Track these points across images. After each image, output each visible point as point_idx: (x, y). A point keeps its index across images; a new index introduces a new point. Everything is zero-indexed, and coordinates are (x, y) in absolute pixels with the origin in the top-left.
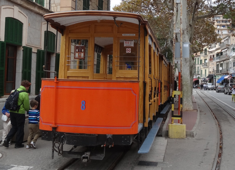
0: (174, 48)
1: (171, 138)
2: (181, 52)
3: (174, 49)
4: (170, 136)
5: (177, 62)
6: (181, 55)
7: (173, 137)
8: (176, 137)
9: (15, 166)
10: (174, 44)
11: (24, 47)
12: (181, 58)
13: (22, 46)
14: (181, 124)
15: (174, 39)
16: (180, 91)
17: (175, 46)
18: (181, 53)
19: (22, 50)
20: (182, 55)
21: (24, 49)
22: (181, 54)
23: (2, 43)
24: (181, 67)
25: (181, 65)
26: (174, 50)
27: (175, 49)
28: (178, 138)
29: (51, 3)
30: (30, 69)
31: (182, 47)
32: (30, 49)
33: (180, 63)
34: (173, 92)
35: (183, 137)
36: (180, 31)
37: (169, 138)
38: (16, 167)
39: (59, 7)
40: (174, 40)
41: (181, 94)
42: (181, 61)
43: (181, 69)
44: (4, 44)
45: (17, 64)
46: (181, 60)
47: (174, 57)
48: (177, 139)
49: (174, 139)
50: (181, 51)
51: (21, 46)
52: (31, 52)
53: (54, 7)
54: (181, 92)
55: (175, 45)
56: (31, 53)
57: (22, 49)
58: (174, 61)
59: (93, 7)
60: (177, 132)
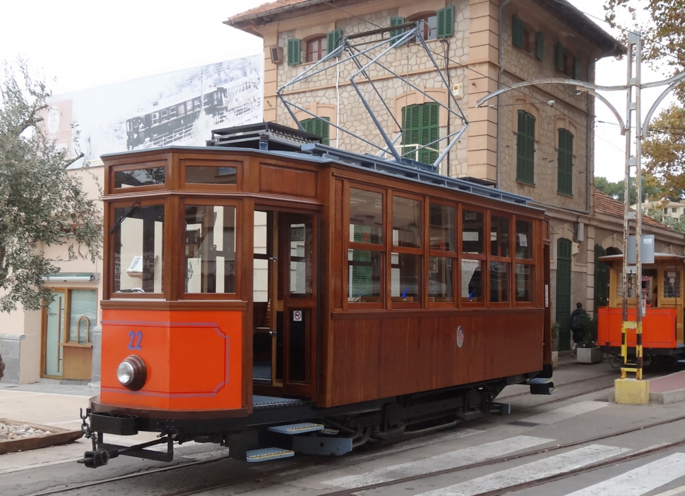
1: (619, 404)
2: (637, 253)
4: (617, 400)
5: (631, 271)
6: (637, 259)
7: (621, 401)
8: (628, 402)
12: (637, 263)
16: (636, 324)
20: (639, 258)
28: (630, 404)
29: (450, 158)
31: (639, 245)
34: (624, 324)
37: (616, 404)
39: (464, 165)
41: (639, 326)
42: (638, 269)
46: (638, 267)
47: (625, 263)
48: (628, 404)
49: (622, 405)
50: (637, 251)
53: (456, 165)
54: (638, 324)
58: (624, 270)
59: (544, 153)
60: (629, 394)
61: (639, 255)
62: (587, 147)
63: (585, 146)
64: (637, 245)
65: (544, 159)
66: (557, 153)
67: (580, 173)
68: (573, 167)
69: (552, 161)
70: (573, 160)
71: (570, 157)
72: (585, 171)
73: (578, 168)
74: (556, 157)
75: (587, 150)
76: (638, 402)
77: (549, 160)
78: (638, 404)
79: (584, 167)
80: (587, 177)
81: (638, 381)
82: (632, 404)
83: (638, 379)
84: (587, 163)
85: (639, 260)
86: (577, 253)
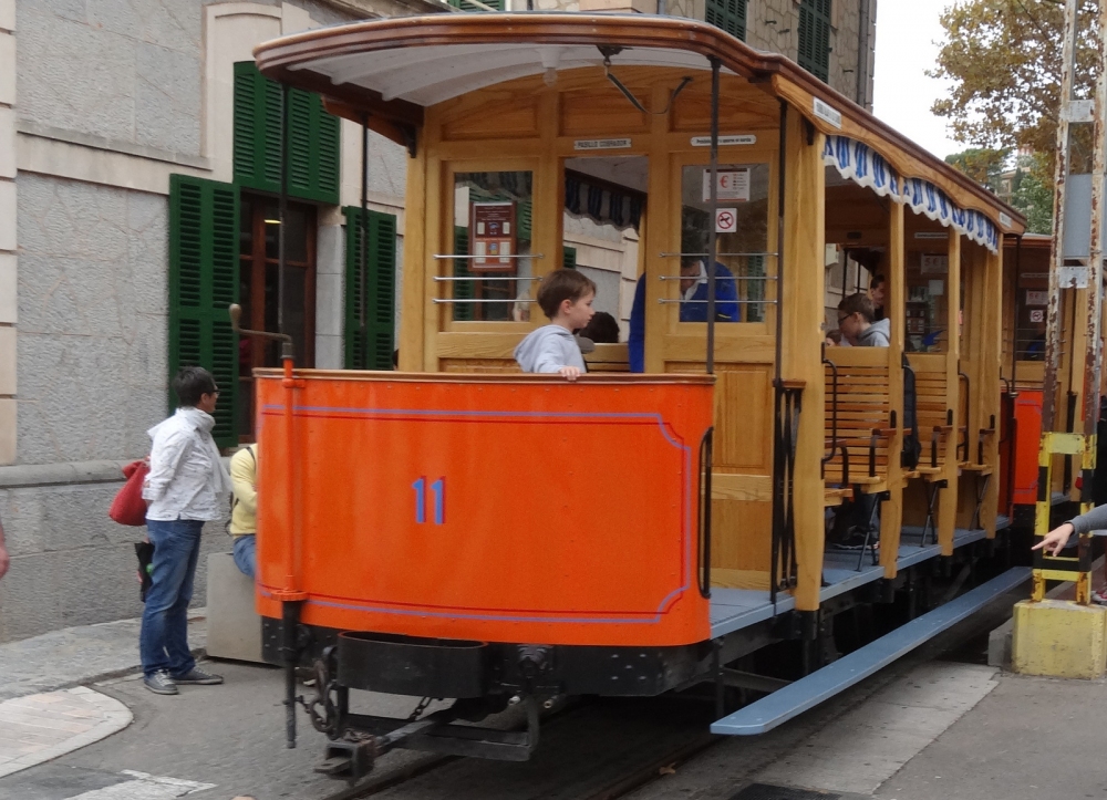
0: (1058, 207)
1: (1024, 676)
2: (1092, 227)
3: (1058, 210)
4: (1019, 664)
5: (1073, 281)
6: (1094, 244)
7: (1032, 669)
8: (1050, 671)
9: (134, 779)
10: (1060, 182)
11: (347, 211)
12: (1093, 257)
13: (339, 208)
14: (1078, 604)
15: (1061, 158)
16: (1080, 437)
17: (1062, 196)
18: (1094, 231)
19: (338, 225)
20: (1099, 242)
21: (348, 220)
22: (1094, 238)
23: (216, 192)
24: (1090, 309)
25: (1092, 298)
26: (1057, 218)
27: (1062, 209)
28: (1057, 677)
30: (388, 321)
31: (1100, 201)
32: (381, 222)
33: (1084, 286)
34: (1046, 439)
35: (1085, 673)
36: (1092, 112)
37: (1013, 675)
38: (136, 782)
40: (1062, 165)
41: (1087, 448)
42: (1094, 274)
43: (1090, 316)
44: (231, 194)
45: (319, 294)
46: (1093, 269)
47: (1055, 256)
48: (1051, 678)
49: (1036, 679)
50: (1094, 222)
51: (334, 204)
52: (390, 236)
54: (1087, 441)
55: (1062, 190)
56: (390, 242)
57: (339, 220)
58: (1054, 277)
59: (769, 7)
60: (1054, 647)
61: (1100, 231)
62: (861, 12)
63: (856, 10)
64: (1094, 203)
65: (767, 22)
66: (797, 13)
67: (844, 71)
68: (830, 55)
69: (787, 31)
70: (831, 36)
71: (825, 29)
72: (855, 70)
73: (842, 61)
74: (796, 24)
75: (861, 18)
76: (1081, 669)
77: (779, 27)
78: (1081, 678)
79: (853, 61)
80: (858, 86)
81: (1081, 608)
82: (1064, 679)
83: (1083, 603)
84: (859, 50)
85: (1099, 247)
86: (835, 264)
